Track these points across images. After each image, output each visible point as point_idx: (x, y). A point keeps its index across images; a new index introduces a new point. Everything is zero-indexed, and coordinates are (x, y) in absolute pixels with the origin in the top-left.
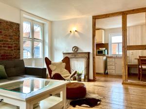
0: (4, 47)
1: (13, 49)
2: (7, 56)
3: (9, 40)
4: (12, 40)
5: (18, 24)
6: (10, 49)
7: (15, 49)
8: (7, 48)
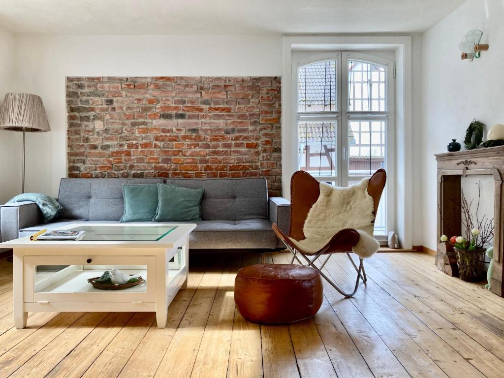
0: (237, 145)
1: (260, 149)
2: (244, 168)
3: (251, 128)
4: (259, 127)
5: (276, 78)
6: (253, 150)
7: (265, 151)
8: (244, 149)
